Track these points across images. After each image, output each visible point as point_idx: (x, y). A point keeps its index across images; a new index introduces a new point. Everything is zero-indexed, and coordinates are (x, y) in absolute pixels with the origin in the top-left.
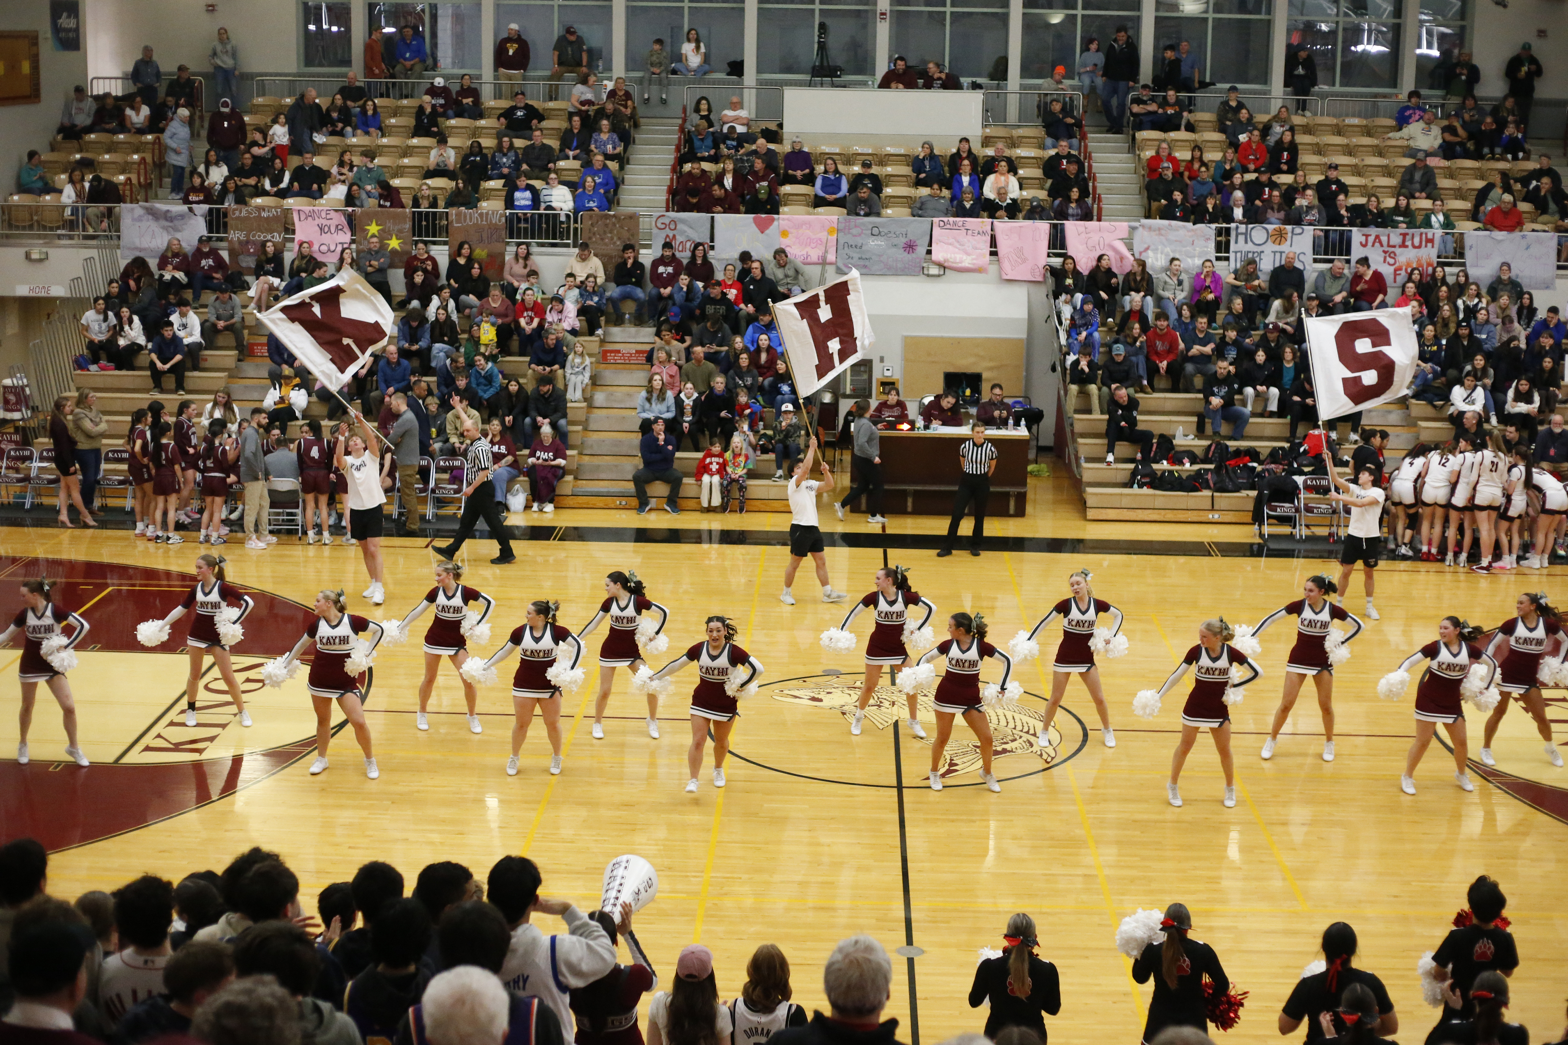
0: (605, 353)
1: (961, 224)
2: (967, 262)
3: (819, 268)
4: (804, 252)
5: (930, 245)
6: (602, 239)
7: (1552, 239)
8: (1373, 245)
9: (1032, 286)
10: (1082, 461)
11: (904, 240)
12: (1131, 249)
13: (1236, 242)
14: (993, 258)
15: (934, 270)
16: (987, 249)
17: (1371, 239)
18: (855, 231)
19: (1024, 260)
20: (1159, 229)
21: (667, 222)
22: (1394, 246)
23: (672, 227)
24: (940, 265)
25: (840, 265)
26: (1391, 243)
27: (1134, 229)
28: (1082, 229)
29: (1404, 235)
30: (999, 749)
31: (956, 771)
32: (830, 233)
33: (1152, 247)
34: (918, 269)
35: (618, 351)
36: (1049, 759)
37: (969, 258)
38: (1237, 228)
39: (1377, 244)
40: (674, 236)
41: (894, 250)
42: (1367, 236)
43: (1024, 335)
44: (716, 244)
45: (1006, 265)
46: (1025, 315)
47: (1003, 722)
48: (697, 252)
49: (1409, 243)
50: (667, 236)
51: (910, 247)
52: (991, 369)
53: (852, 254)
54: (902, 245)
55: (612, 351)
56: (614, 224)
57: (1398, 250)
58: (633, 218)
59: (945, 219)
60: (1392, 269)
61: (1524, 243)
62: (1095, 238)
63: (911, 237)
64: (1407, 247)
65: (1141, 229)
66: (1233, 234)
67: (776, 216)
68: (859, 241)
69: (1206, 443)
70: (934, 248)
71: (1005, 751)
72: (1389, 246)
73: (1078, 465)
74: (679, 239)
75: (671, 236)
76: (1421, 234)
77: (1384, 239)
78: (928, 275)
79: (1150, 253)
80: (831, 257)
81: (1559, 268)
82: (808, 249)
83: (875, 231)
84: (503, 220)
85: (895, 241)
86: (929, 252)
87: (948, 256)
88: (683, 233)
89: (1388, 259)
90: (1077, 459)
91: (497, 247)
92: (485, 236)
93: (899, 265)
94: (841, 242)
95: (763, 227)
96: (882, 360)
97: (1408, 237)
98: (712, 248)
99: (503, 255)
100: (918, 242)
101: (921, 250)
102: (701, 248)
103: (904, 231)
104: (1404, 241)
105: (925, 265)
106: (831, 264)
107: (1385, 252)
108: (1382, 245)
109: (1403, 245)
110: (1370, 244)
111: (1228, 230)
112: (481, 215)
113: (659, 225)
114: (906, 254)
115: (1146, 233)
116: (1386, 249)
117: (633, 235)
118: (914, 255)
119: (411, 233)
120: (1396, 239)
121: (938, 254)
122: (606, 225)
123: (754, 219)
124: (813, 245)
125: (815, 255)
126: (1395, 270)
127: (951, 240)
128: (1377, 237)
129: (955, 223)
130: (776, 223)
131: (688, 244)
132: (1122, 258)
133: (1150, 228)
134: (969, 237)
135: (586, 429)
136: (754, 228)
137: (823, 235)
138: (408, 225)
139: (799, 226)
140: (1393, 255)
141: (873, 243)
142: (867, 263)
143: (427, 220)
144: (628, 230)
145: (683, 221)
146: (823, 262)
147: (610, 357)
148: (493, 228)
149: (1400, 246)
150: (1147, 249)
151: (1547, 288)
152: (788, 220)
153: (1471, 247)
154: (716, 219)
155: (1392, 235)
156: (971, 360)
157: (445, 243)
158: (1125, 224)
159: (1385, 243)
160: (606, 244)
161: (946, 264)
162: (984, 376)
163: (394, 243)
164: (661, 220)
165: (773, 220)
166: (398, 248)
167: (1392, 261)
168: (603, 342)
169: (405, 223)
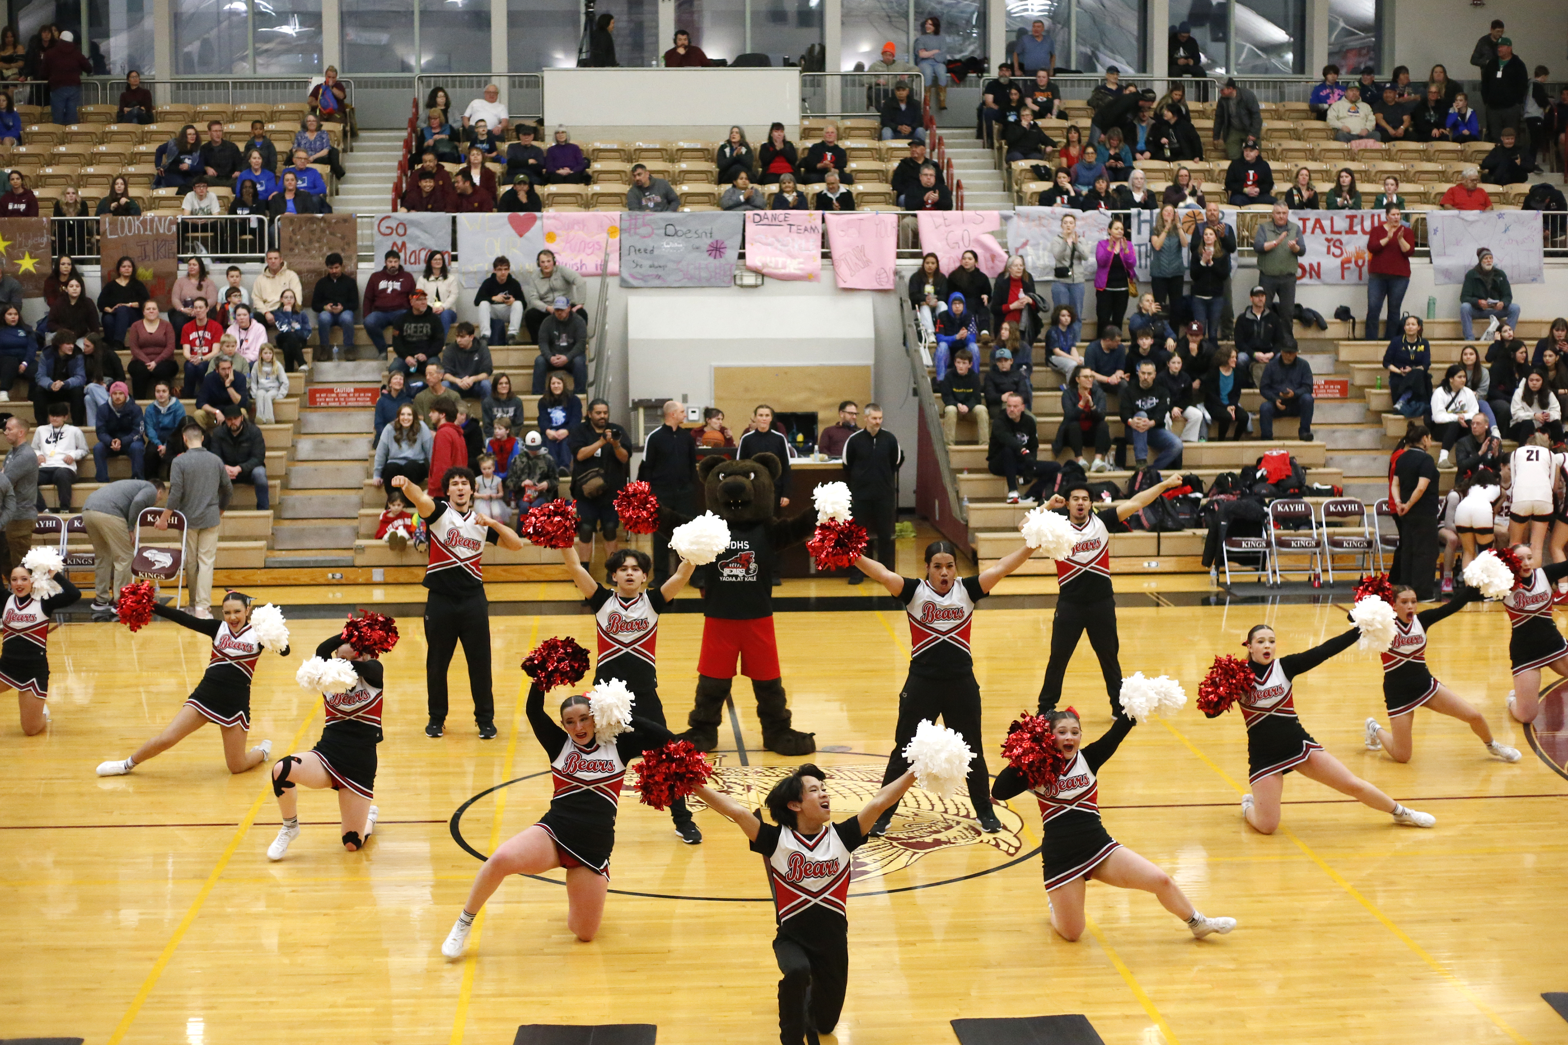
0: (312, 395)
1: (782, 218)
2: (792, 267)
3: (598, 280)
4: (577, 260)
5: (743, 246)
6: (308, 251)
7: (1535, 218)
8: (1313, 232)
9: (879, 297)
10: (966, 503)
11: (709, 241)
12: (1004, 245)
13: (1139, 232)
14: (826, 261)
15: (750, 279)
16: (818, 251)
17: (1310, 224)
18: (643, 231)
19: (867, 263)
20: (1040, 218)
21: (394, 226)
22: (1340, 233)
23: (401, 231)
24: (757, 272)
25: (625, 275)
26: (1336, 229)
27: (1006, 219)
28: (941, 221)
29: (1352, 218)
30: (929, 840)
31: (866, 873)
32: (611, 233)
33: (1031, 242)
34: (727, 279)
35: (331, 391)
36: (1012, 850)
37: (795, 262)
38: (1139, 214)
39: (1318, 231)
40: (404, 244)
41: (695, 254)
42: (1304, 220)
43: (870, 362)
44: (461, 252)
45: (843, 270)
46: (871, 335)
47: (926, 805)
48: (433, 262)
49: (1357, 228)
50: (395, 244)
51: (717, 250)
52: (827, 407)
53: (641, 261)
54: (706, 247)
55: (321, 391)
56: (323, 231)
57: (1344, 238)
58: (349, 221)
59: (761, 212)
60: (1338, 261)
61: (1501, 224)
62: (958, 232)
63: (717, 236)
64: (1355, 233)
65: (1015, 219)
66: (1134, 222)
67: (537, 214)
68: (649, 243)
69: (1130, 473)
70: (748, 250)
71: (937, 843)
72: (1333, 232)
73: (961, 507)
74: (410, 247)
75: (399, 243)
76: (1373, 216)
77: (1326, 224)
78: (742, 286)
79: (1028, 248)
80: (613, 266)
81: (1547, 254)
82: (582, 256)
83: (671, 230)
84: (174, 228)
85: (697, 242)
86: (742, 256)
87: (768, 260)
88: (414, 239)
89: (1333, 249)
90: (959, 499)
91: (166, 265)
92: (149, 248)
93: (704, 274)
94: (626, 245)
95: (521, 229)
96: (685, 399)
97: (1356, 221)
98: (455, 258)
99: (173, 276)
100: (727, 243)
101: (732, 254)
102: (438, 256)
103: (708, 228)
104: (1351, 226)
105: (737, 272)
106: (613, 275)
107: (1328, 240)
108: (1324, 232)
109: (1351, 231)
110: (1309, 230)
111: (1128, 217)
112: (144, 222)
113: (383, 229)
114: (711, 259)
115: (1022, 224)
116: (1330, 236)
117: (348, 244)
118: (722, 261)
119: (49, 250)
120: (1341, 223)
121: (754, 258)
122: (313, 232)
123: (510, 218)
124: (589, 251)
125: (591, 263)
126: (1343, 264)
127: (771, 240)
128: (1318, 221)
129: (774, 217)
130: (538, 223)
131: (423, 255)
132: (994, 257)
133: (1027, 217)
134: (794, 235)
135: (285, 487)
136: (509, 230)
137: (602, 237)
138: (45, 239)
139: (570, 226)
140: (1339, 244)
141: (668, 246)
142: (660, 272)
143: (71, 234)
144: (343, 238)
145: (416, 224)
146: (603, 273)
147: (319, 398)
148: (160, 239)
149: (1347, 233)
150: (1025, 244)
151: (1534, 280)
152: (554, 218)
153: (1436, 231)
154: (458, 220)
155: (1335, 218)
156: (802, 396)
157: (97, 262)
158: (996, 213)
159: (1328, 229)
160: (313, 257)
161: (765, 271)
162: (821, 416)
163: (27, 264)
164: (385, 224)
165: (535, 219)
166: (32, 269)
167: (1337, 252)
168: (309, 381)
169: (42, 236)
